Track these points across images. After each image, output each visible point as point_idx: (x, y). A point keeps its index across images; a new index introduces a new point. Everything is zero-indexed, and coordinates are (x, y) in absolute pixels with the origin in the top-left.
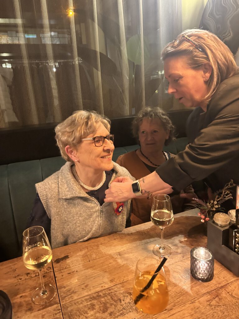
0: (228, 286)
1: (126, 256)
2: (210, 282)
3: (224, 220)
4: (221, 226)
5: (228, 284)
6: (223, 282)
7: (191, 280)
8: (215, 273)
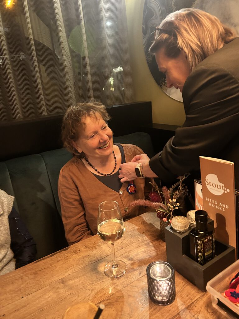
0: (192, 307)
1: (71, 282)
2: (171, 304)
3: (183, 225)
4: (180, 233)
5: (193, 303)
6: (187, 302)
7: (149, 305)
8: (177, 291)
